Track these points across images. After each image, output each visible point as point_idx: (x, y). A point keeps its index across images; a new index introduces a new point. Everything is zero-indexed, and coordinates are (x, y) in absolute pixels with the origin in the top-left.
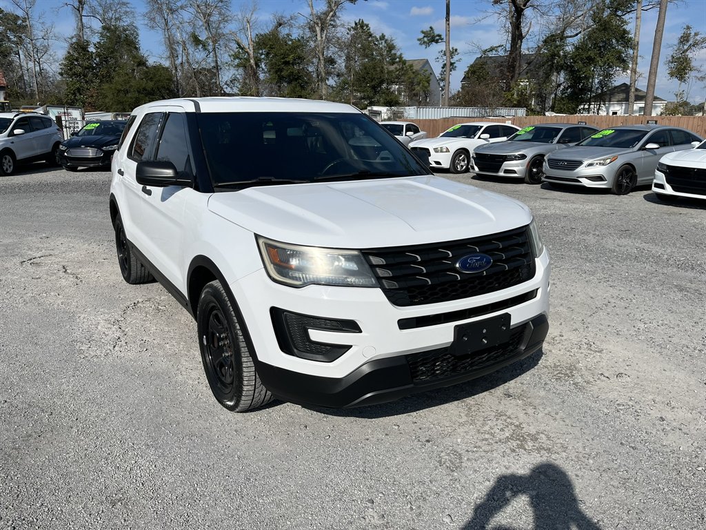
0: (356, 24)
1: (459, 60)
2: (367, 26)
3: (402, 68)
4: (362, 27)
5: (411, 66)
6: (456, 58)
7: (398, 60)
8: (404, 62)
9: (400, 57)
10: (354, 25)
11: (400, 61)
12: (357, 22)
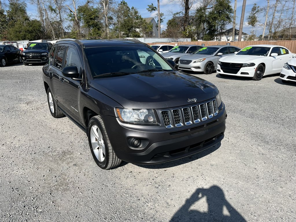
0: (121, 2)
1: (164, 18)
2: (126, 3)
3: (141, 21)
4: (124, 4)
5: (145, 20)
6: (163, 17)
7: (139, 18)
8: (142, 19)
9: (140, 17)
10: (120, 3)
11: (140, 18)
12: (122, 1)
